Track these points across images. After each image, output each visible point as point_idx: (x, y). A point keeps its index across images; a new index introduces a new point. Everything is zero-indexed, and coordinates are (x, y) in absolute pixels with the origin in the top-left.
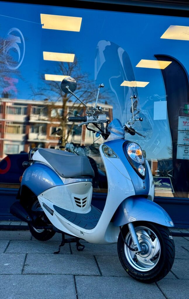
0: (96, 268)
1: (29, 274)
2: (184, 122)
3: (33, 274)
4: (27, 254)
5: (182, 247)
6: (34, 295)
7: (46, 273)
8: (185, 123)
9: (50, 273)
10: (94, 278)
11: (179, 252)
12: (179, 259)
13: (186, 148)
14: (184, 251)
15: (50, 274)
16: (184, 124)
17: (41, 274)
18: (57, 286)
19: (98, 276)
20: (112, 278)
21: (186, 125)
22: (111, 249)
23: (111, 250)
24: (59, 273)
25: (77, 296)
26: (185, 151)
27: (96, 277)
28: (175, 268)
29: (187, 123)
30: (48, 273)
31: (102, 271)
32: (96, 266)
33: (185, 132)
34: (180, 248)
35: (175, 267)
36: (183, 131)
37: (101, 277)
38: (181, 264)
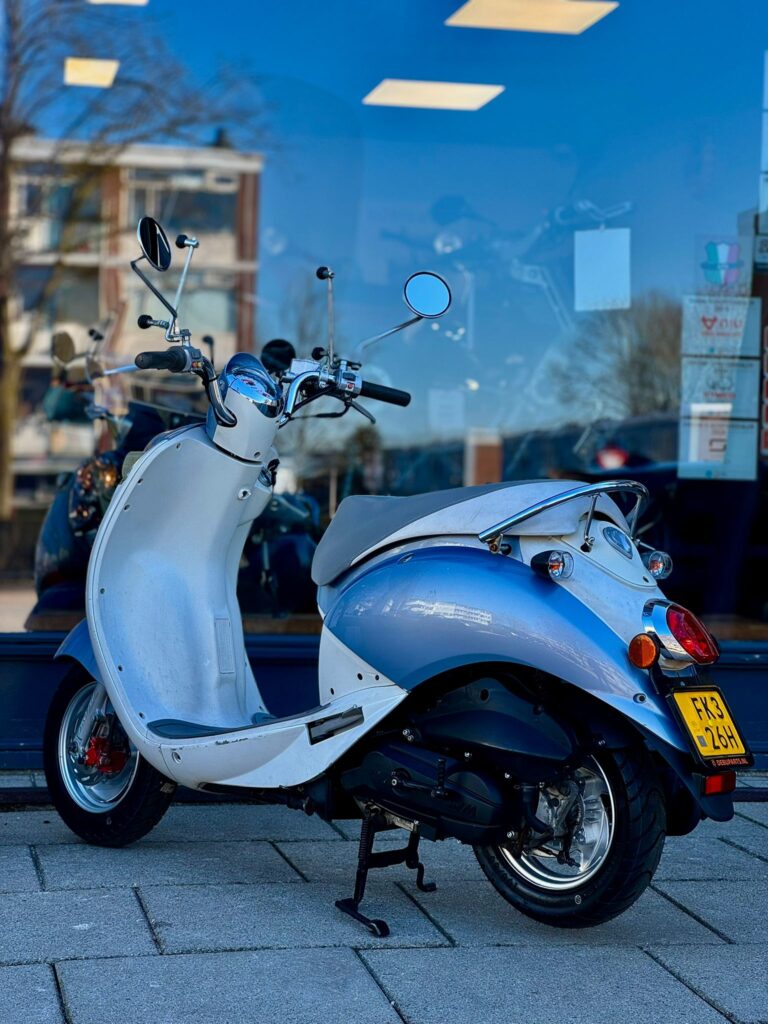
0: (424, 922)
1: (189, 952)
2: (704, 320)
3: (202, 951)
4: (136, 890)
5: (722, 840)
6: (244, 1012)
7: (249, 946)
8: (709, 324)
9: (265, 945)
10: (432, 954)
11: (714, 856)
12: (720, 880)
13: (715, 432)
14: (734, 853)
15: (264, 948)
16: (705, 329)
17: (231, 950)
18: (313, 982)
19: (440, 946)
20: (497, 950)
21: (712, 334)
22: (450, 858)
23: (451, 861)
24: (298, 944)
25: (396, 1008)
26: (712, 442)
27: (435, 949)
28: (713, 912)
29: (717, 324)
30: (254, 945)
31: (451, 931)
32: (421, 914)
33: (709, 360)
34: (714, 844)
35: (713, 909)
36: (701, 358)
37: (455, 950)
38: (734, 895)
